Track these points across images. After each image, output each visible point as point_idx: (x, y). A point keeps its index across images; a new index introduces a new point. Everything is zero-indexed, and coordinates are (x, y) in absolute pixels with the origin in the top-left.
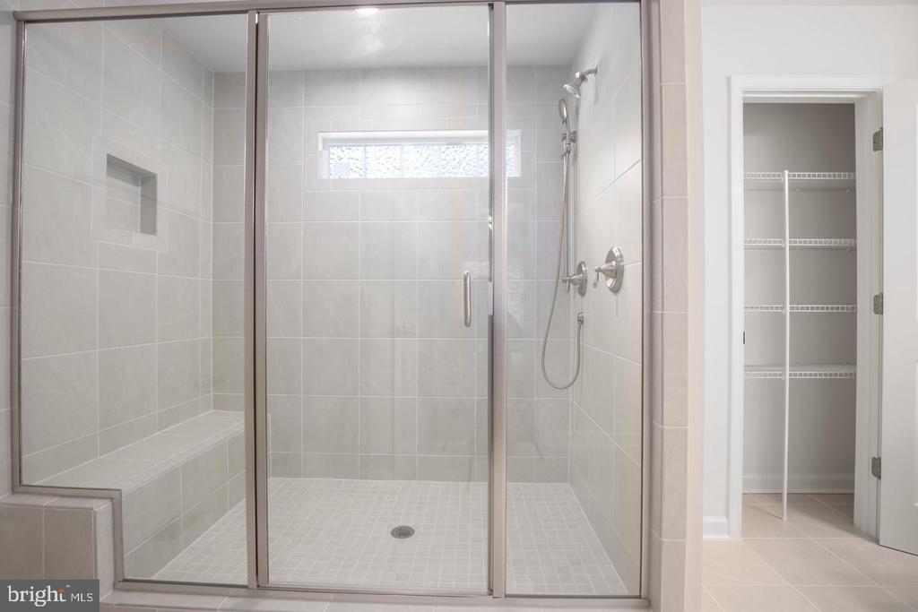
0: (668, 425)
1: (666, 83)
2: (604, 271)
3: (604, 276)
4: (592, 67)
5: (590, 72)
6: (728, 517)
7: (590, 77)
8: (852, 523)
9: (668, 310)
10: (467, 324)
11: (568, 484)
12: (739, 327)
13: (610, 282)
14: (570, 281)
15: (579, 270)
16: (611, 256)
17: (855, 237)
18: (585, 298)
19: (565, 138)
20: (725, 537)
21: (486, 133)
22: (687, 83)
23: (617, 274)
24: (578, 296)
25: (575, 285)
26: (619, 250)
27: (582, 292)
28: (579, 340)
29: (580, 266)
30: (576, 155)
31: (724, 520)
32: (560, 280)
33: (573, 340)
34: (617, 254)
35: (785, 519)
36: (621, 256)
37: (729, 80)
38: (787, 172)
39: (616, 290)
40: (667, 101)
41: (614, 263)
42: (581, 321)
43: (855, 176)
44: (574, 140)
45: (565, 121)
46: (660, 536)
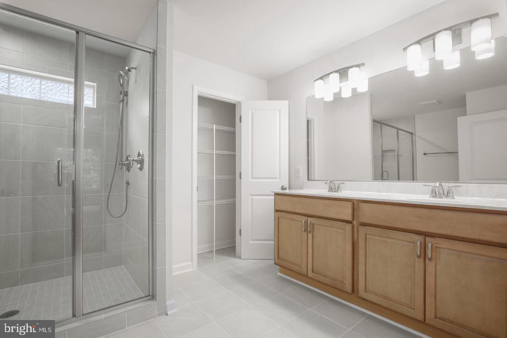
0: (158, 222)
1: (159, 89)
2: (136, 161)
3: (136, 163)
4: (134, 66)
5: (133, 68)
6: (192, 261)
7: (133, 71)
8: (235, 254)
9: (158, 178)
10: (59, 185)
11: (123, 266)
12: (195, 185)
13: (139, 166)
14: (122, 164)
15: (127, 159)
16: (139, 155)
17: (235, 151)
18: (130, 173)
19: (121, 94)
20: (192, 269)
21: (73, 80)
22: (167, 91)
23: (141, 162)
24: (127, 171)
25: (125, 166)
26: (142, 152)
27: (129, 170)
28: (127, 193)
29: (127, 158)
30: (127, 103)
31: (191, 263)
32: (117, 163)
33: (125, 193)
34: (141, 154)
35: (215, 258)
36: (143, 155)
37: (193, 86)
38: (214, 125)
39: (141, 169)
40: (159, 96)
41: (140, 157)
42: (128, 184)
43: (235, 130)
44: (127, 96)
45: (122, 85)
46: (156, 267)
